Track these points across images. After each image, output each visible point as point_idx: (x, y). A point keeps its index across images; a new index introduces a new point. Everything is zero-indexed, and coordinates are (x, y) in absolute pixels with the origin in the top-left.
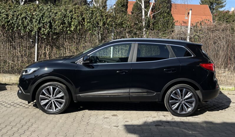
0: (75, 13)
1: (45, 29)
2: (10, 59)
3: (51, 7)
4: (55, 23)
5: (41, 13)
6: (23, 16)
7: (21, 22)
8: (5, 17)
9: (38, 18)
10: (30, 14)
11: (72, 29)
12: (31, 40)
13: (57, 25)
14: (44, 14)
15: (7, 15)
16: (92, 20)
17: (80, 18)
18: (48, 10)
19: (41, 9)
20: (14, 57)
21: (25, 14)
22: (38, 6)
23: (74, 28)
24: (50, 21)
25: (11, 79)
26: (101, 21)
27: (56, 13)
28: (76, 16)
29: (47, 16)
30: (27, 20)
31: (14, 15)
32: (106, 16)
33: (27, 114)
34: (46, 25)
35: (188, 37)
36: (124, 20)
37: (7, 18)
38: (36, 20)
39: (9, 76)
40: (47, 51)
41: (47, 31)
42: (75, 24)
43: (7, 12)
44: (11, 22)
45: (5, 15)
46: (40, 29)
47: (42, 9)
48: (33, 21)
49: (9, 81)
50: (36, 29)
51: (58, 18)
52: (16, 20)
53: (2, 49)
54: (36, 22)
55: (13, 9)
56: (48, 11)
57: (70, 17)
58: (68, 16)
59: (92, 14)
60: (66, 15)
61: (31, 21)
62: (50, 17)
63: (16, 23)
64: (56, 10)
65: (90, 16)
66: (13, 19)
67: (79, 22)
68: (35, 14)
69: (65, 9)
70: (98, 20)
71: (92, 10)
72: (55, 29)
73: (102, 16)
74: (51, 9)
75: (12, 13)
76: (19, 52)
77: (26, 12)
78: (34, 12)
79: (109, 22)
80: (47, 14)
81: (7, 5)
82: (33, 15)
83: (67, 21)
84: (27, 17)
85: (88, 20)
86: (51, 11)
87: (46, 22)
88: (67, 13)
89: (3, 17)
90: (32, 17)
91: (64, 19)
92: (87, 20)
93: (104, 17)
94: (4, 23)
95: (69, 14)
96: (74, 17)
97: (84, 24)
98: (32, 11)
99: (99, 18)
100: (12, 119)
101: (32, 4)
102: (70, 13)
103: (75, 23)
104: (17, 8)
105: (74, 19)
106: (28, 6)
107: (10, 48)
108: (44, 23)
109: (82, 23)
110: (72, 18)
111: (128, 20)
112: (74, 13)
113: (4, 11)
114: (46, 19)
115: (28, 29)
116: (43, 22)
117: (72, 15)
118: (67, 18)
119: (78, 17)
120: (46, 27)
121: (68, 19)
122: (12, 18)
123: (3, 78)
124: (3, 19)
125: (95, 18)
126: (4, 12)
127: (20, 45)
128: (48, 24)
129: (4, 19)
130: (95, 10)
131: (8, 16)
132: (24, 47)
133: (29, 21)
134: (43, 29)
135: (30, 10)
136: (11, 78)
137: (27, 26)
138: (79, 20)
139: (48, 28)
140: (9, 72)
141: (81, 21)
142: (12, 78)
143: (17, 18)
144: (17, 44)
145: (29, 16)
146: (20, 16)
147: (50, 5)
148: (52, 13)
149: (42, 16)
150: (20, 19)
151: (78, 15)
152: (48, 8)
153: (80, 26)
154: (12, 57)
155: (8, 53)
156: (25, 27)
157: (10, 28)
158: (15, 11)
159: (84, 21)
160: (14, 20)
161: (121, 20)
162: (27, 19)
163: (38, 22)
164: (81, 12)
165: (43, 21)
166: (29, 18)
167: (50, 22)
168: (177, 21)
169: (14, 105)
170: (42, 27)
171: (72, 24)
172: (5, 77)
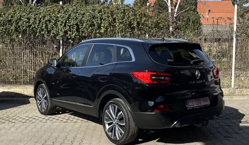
0: (105, 14)
1: (71, 33)
2: (32, 68)
3: (76, 8)
4: (82, 25)
5: (67, 15)
6: (46, 18)
7: (44, 26)
8: (26, 21)
9: (63, 20)
10: (55, 16)
11: (102, 31)
12: (55, 46)
13: (85, 28)
14: (70, 15)
15: (28, 19)
16: (124, 20)
17: (111, 19)
18: (74, 10)
19: (66, 10)
20: (35, 66)
21: (49, 16)
22: (62, 7)
23: (105, 30)
24: (77, 23)
26: (134, 21)
27: (84, 14)
28: (106, 17)
29: (73, 18)
30: (51, 24)
31: (36, 18)
32: (140, 15)
33: (69, 129)
34: (73, 28)
35: (234, 35)
36: (160, 19)
37: (29, 22)
38: (61, 23)
40: (73, 57)
41: (74, 35)
42: (105, 26)
43: (28, 15)
44: (33, 26)
45: (26, 19)
46: (66, 32)
47: (68, 10)
48: (58, 24)
50: (61, 33)
51: (86, 20)
52: (39, 23)
53: (22, 58)
54: (61, 25)
55: (34, 11)
56: (73, 12)
57: (99, 18)
58: (97, 17)
59: (124, 13)
60: (94, 15)
61: (55, 24)
62: (77, 18)
63: (39, 27)
64: (83, 10)
65: (122, 16)
66: (34, 23)
67: (110, 23)
68: (60, 16)
69: (93, 9)
70: (131, 20)
71: (123, 9)
72: (82, 31)
73: (135, 15)
74: (78, 10)
75: (34, 16)
76: (42, 59)
77: (50, 14)
78: (58, 14)
79: (144, 22)
80: (73, 15)
81: (27, 7)
82: (57, 17)
83: (96, 22)
84: (51, 20)
85: (121, 21)
86: (77, 12)
87: (73, 25)
88: (95, 14)
89: (24, 21)
90: (56, 20)
91: (93, 21)
92: (119, 21)
93: (138, 16)
94: (25, 28)
95: (98, 15)
96: (104, 18)
97: (115, 25)
98: (56, 13)
99: (132, 18)
100: (55, 135)
101: (56, 5)
102: (99, 13)
103: (105, 24)
104: (38, 10)
105: (104, 20)
106: (51, 7)
107: (32, 55)
108: (71, 25)
109: (113, 24)
110: (101, 19)
111: (165, 18)
112: (103, 13)
113: (24, 14)
114: (72, 21)
115: (52, 33)
116: (69, 25)
117: (101, 16)
118: (96, 19)
119: (108, 17)
120: (73, 30)
121: (98, 20)
122: (34, 21)
124: (24, 23)
125: (128, 18)
126: (25, 16)
127: (42, 52)
128: (74, 26)
129: (26, 23)
130: (127, 9)
131: (30, 20)
132: (47, 54)
133: (54, 24)
134: (69, 32)
135: (54, 12)
137: (51, 30)
138: (110, 21)
139: (75, 32)
140: (30, 83)
141: (112, 22)
143: (40, 21)
144: (39, 51)
145: (53, 19)
146: (43, 19)
147: (75, 6)
148: (79, 14)
149: (68, 18)
150: (43, 22)
151: (108, 16)
152: (73, 9)
153: (112, 28)
154: (34, 66)
155: (29, 61)
156: (49, 32)
157: (32, 33)
158: (37, 14)
159: (116, 22)
160: (36, 23)
161: (157, 19)
162: (51, 22)
163: (64, 25)
164: (112, 12)
165: (70, 23)
166: (53, 20)
167: (77, 25)
168: (221, 17)
169: (49, 119)
170: (68, 30)
171: (102, 26)
172: (26, 88)
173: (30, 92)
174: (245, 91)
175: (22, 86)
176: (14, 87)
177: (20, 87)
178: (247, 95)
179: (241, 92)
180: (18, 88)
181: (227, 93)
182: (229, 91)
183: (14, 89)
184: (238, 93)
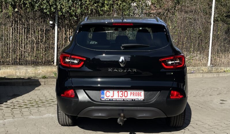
2: (22, 46)
25: (27, 72)
34: (76, 4)
39: (25, 68)
40: (68, 35)
49: (25, 74)
107: (22, 32)
123: (17, 70)
128: (78, 2)
132: (40, 31)
134: (72, 8)
136: (27, 70)
140: (20, 63)
142: (29, 70)
171: (105, 3)
172: (19, 69)
173: (24, 73)
174: (219, 69)
175: (14, 67)
176: (4, 68)
177: (11, 67)
178: (221, 72)
179: (217, 70)
180: (8, 68)
181: (207, 71)
182: (208, 69)
183: (3, 70)
184: (215, 70)
